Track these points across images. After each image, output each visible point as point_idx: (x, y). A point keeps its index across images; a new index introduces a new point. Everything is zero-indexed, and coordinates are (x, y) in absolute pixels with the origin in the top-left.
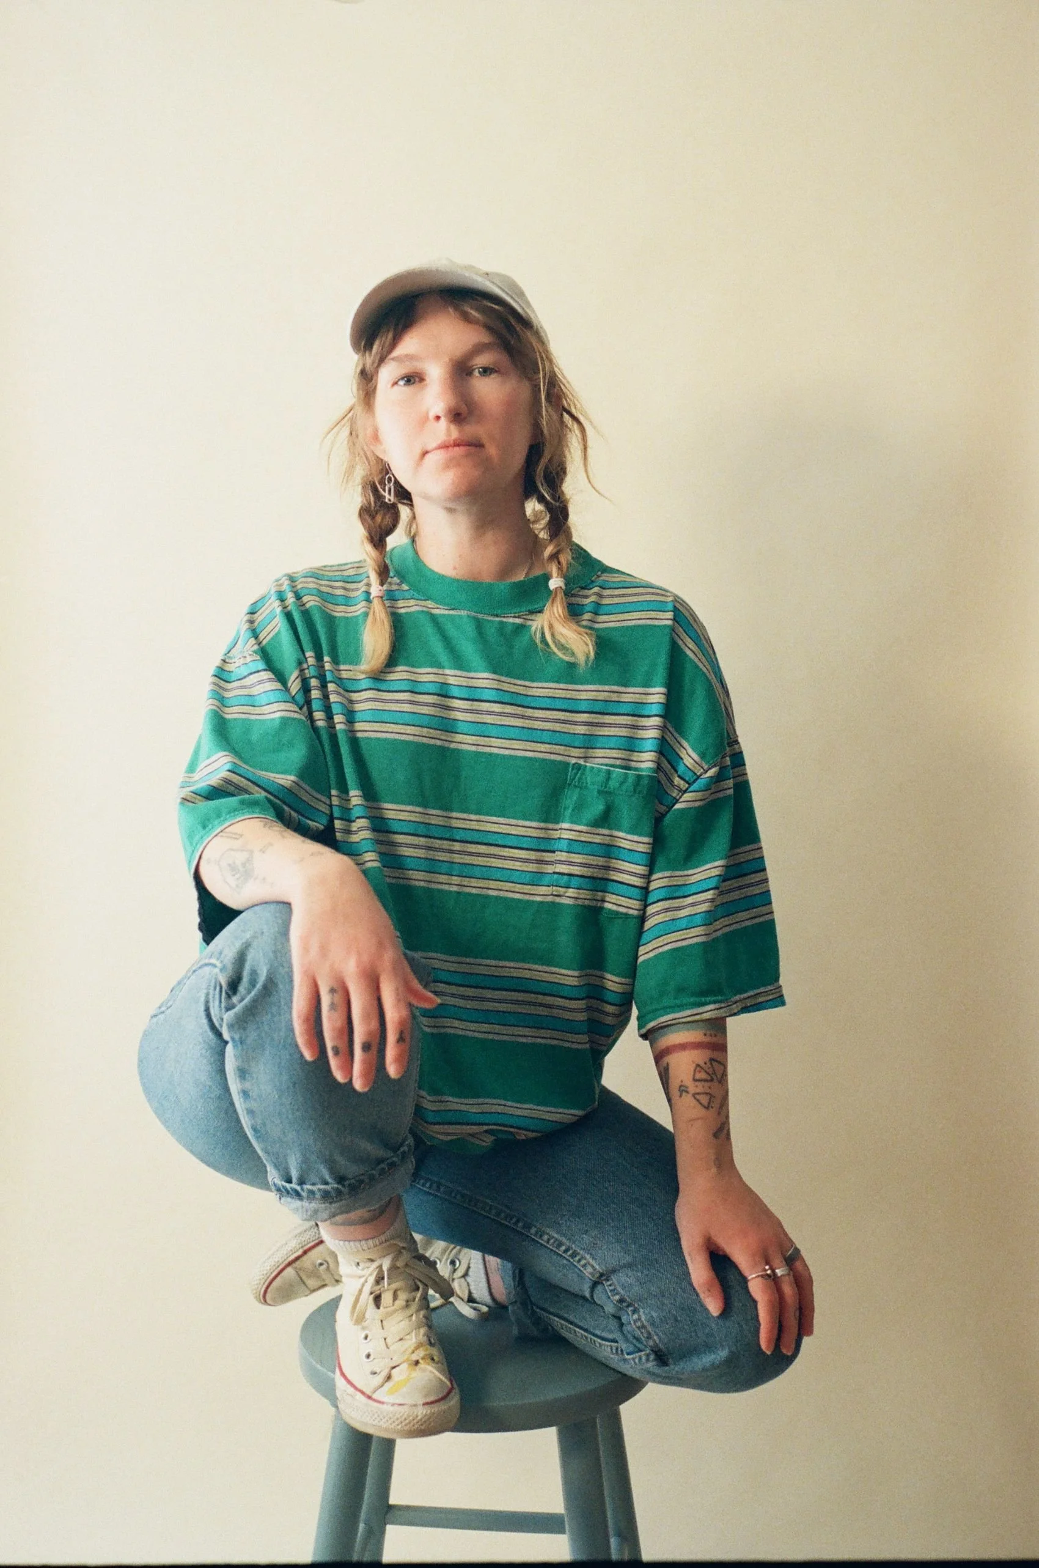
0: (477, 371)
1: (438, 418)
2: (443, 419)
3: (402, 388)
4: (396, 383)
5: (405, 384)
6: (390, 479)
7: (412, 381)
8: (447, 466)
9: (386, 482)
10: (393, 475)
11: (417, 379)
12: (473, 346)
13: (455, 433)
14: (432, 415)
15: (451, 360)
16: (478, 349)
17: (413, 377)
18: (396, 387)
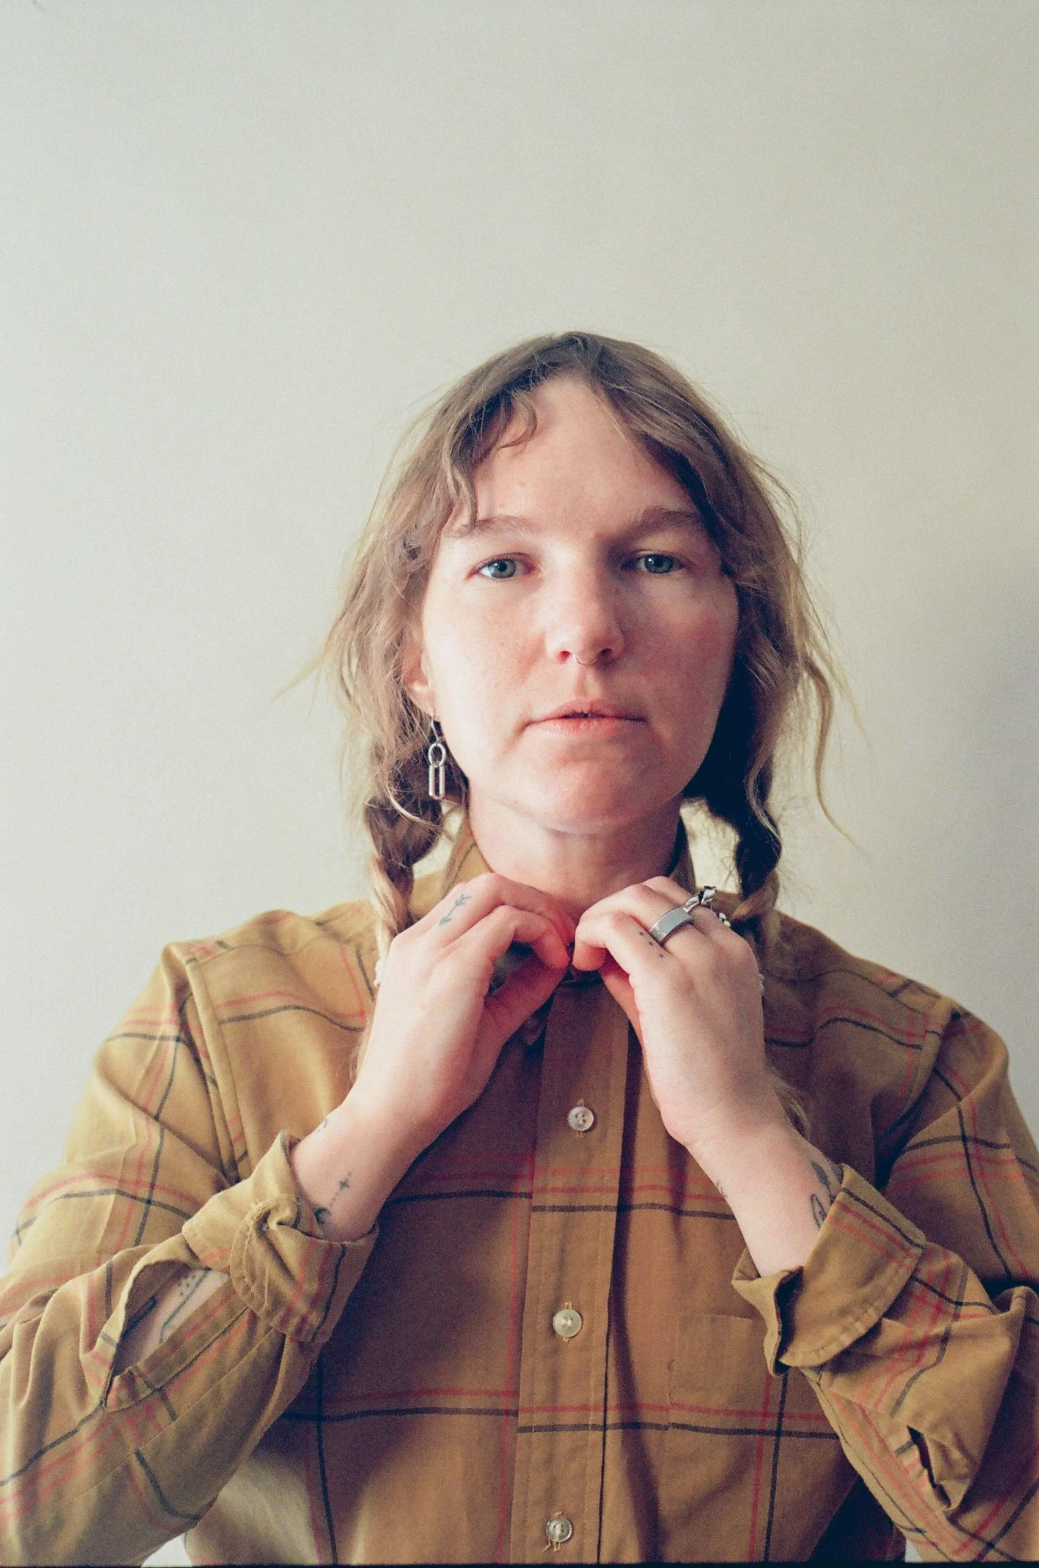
0: (642, 562)
1: (565, 654)
2: (573, 659)
3: (487, 586)
4: (475, 572)
5: (494, 575)
6: (437, 751)
7: (508, 571)
8: (571, 757)
9: (430, 758)
10: (445, 744)
11: (519, 567)
12: (646, 513)
13: (595, 690)
14: (553, 647)
15: (598, 536)
16: (654, 521)
17: (512, 561)
18: (476, 579)
